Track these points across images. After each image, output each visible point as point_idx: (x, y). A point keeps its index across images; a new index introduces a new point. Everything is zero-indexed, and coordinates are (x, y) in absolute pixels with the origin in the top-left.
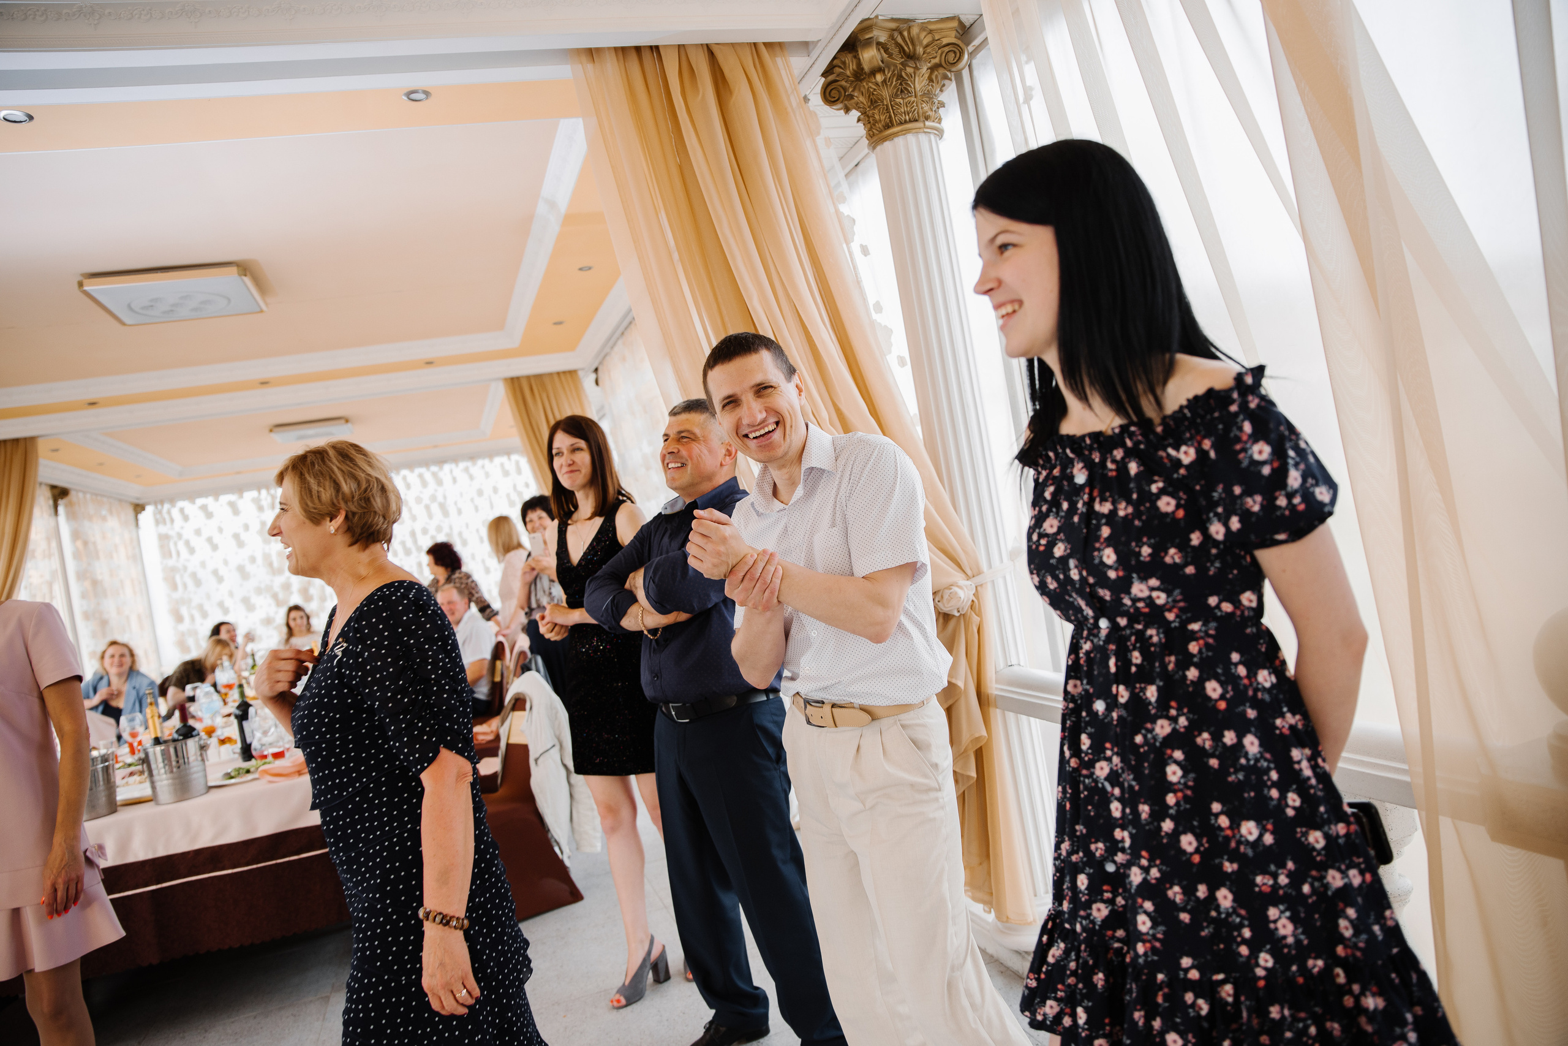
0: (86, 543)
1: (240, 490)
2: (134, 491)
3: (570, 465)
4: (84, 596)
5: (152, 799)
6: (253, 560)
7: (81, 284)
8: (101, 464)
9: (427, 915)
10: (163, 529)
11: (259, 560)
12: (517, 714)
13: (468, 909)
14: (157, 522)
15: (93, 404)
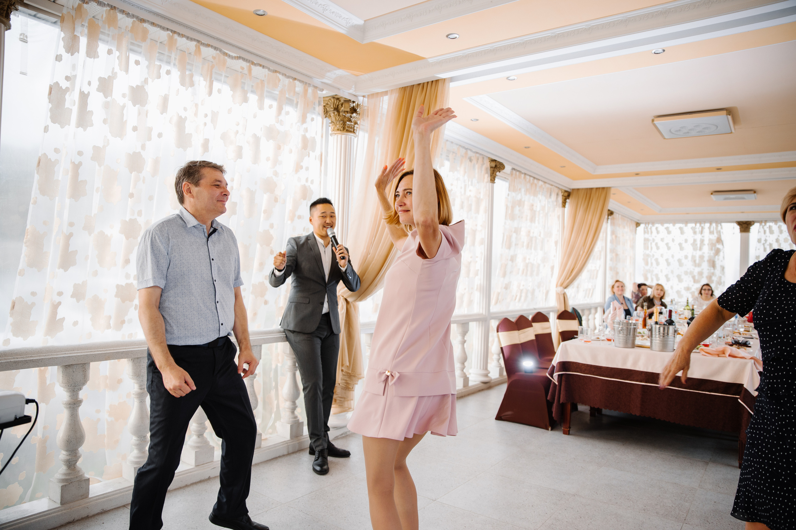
0: (616, 237)
1: (686, 222)
2: (637, 216)
4: (611, 260)
5: (650, 348)
6: (686, 257)
7: (653, 121)
8: (629, 202)
10: (647, 236)
11: (690, 258)
14: (645, 232)
15: (637, 174)
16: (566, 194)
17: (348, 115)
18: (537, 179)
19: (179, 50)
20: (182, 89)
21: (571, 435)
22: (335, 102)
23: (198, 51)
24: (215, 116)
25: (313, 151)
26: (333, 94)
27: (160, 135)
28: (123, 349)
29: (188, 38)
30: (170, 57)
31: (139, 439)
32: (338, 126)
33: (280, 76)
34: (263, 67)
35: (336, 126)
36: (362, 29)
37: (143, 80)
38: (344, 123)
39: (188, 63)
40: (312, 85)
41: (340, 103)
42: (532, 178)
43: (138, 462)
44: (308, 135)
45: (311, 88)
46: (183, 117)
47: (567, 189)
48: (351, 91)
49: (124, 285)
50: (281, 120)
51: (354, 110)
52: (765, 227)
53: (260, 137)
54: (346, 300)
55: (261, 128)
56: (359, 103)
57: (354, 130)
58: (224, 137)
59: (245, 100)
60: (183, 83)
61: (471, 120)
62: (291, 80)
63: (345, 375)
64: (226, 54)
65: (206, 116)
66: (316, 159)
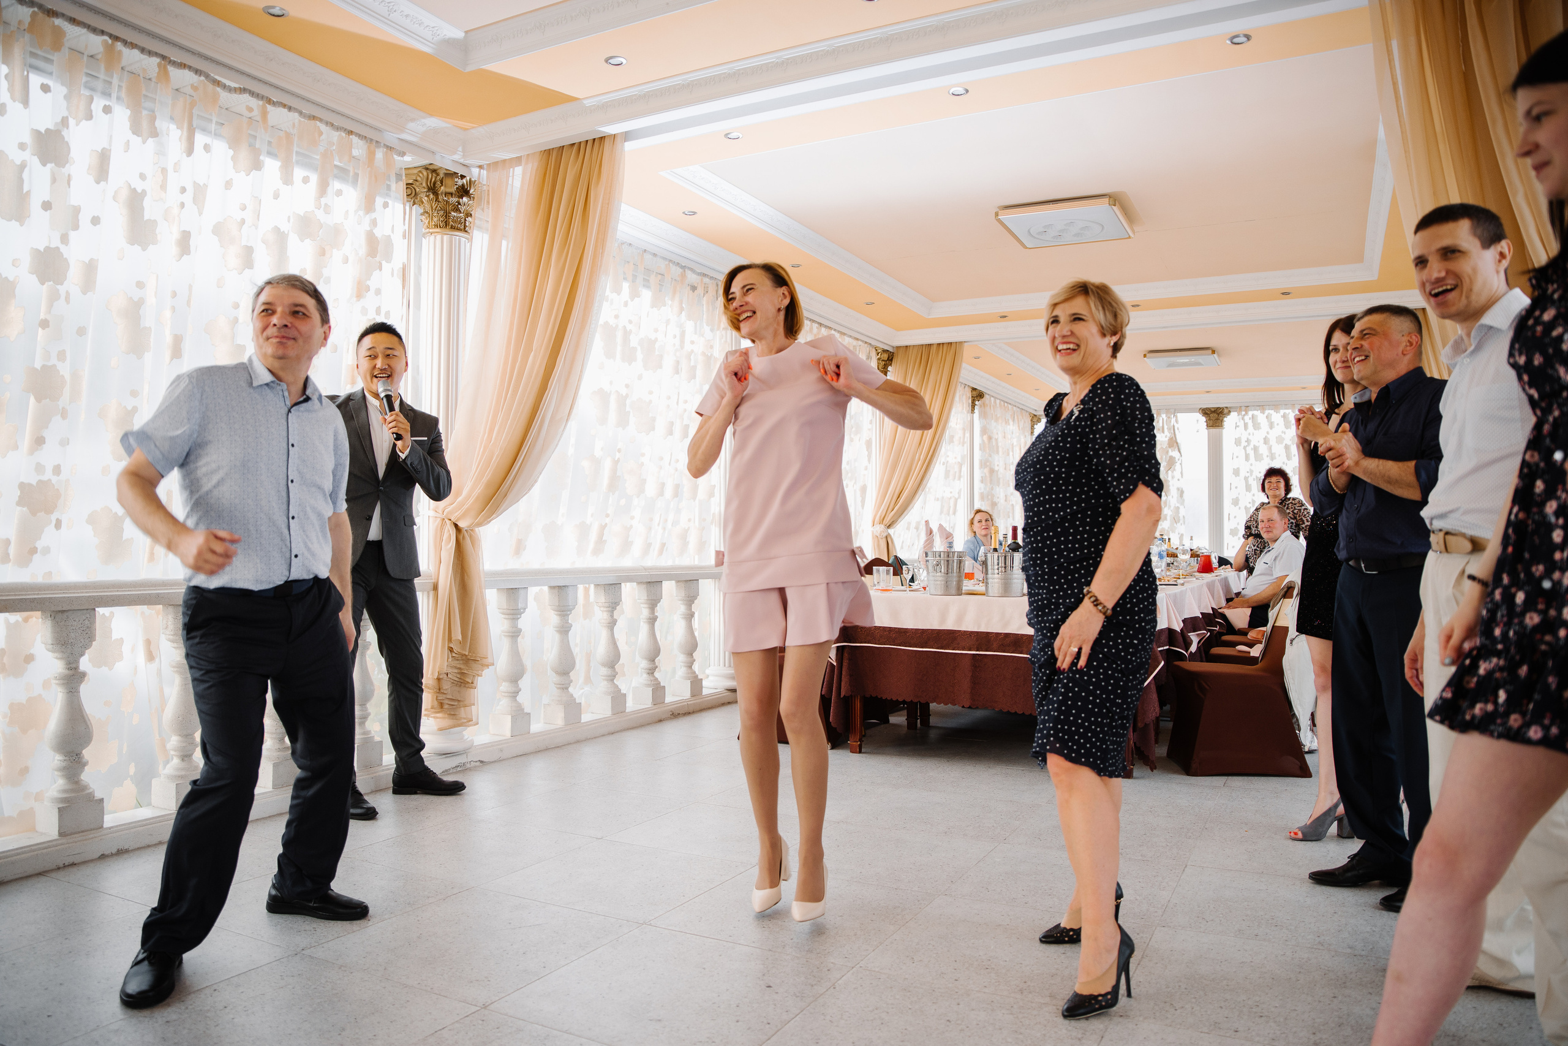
0: (990, 438)
2: (1033, 404)
3: (1344, 362)
5: (985, 593)
7: (997, 214)
8: (1009, 375)
9: (1089, 592)
12: (1287, 600)
13: (1117, 605)
15: (1003, 317)
16: (885, 356)
17: (454, 200)
18: (826, 327)
19: (126, 73)
20: (136, 140)
21: (864, 753)
22: (430, 176)
23: (164, 75)
24: (200, 193)
25: (389, 261)
26: (425, 162)
27: (95, 221)
28: (34, 594)
29: (143, 50)
30: (111, 83)
31: (66, 758)
32: (435, 219)
33: (323, 127)
34: (290, 109)
35: (432, 219)
36: (463, 46)
37: (59, 120)
38: (447, 215)
39: (146, 96)
40: (382, 145)
41: (438, 178)
42: (815, 325)
43: (66, 798)
44: (378, 232)
45: (381, 149)
46: (139, 191)
47: (886, 348)
48: (456, 157)
49: (34, 484)
50: (326, 205)
51: (464, 191)
52: (1246, 418)
53: (286, 233)
54: (456, 526)
55: (289, 217)
56: (473, 179)
57: (465, 226)
58: (218, 230)
59: (257, 166)
60: (136, 130)
61: (684, 213)
62: (344, 135)
63: (458, 660)
64: (218, 83)
65: (183, 190)
66: (393, 275)
